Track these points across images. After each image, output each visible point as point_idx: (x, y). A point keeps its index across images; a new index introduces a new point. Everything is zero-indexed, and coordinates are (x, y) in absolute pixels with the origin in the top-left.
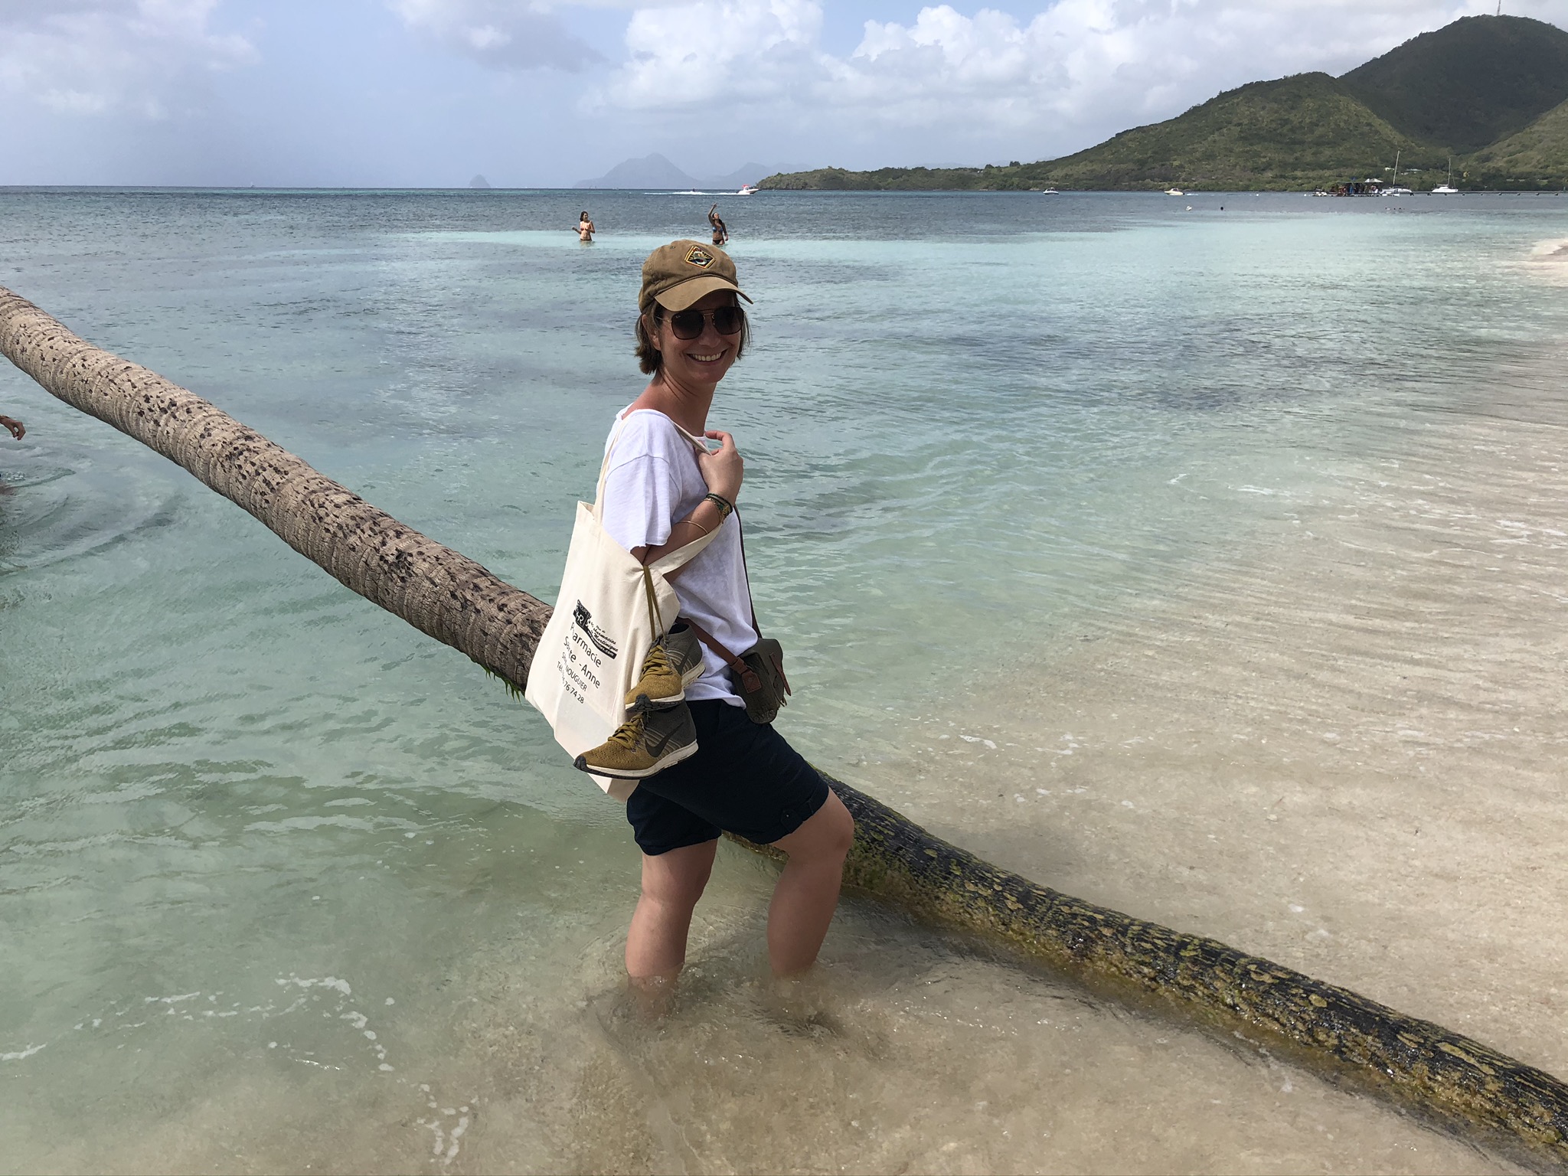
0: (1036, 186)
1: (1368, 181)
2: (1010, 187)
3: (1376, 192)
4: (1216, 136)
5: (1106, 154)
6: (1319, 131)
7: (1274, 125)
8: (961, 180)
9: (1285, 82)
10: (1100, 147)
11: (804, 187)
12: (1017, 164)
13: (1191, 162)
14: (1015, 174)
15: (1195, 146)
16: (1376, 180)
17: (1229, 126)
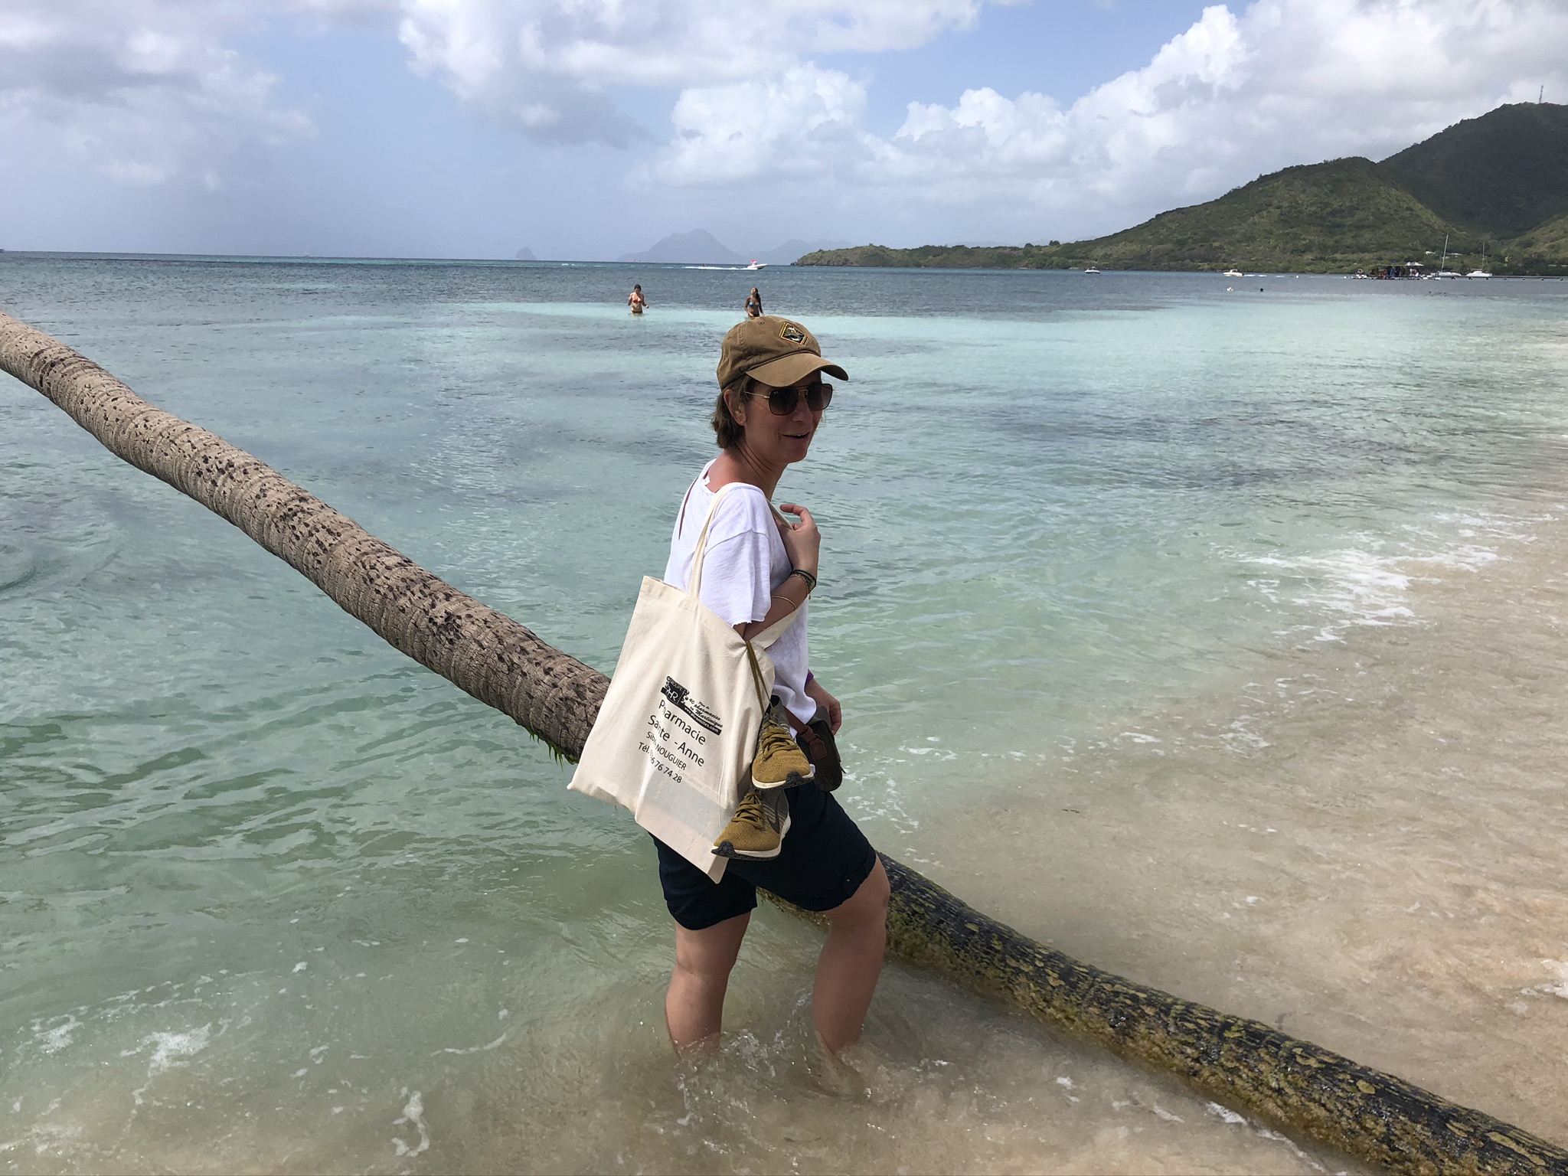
0: (1075, 265)
1: (1409, 264)
2: (1051, 266)
3: (1417, 275)
4: (1256, 218)
5: (1145, 235)
6: (1359, 215)
7: (1313, 209)
8: (1002, 259)
9: (1326, 166)
10: (1140, 227)
11: (846, 263)
12: (1056, 243)
13: (1231, 243)
14: (1055, 254)
15: (1235, 228)
16: (1417, 264)
17: (1270, 209)
